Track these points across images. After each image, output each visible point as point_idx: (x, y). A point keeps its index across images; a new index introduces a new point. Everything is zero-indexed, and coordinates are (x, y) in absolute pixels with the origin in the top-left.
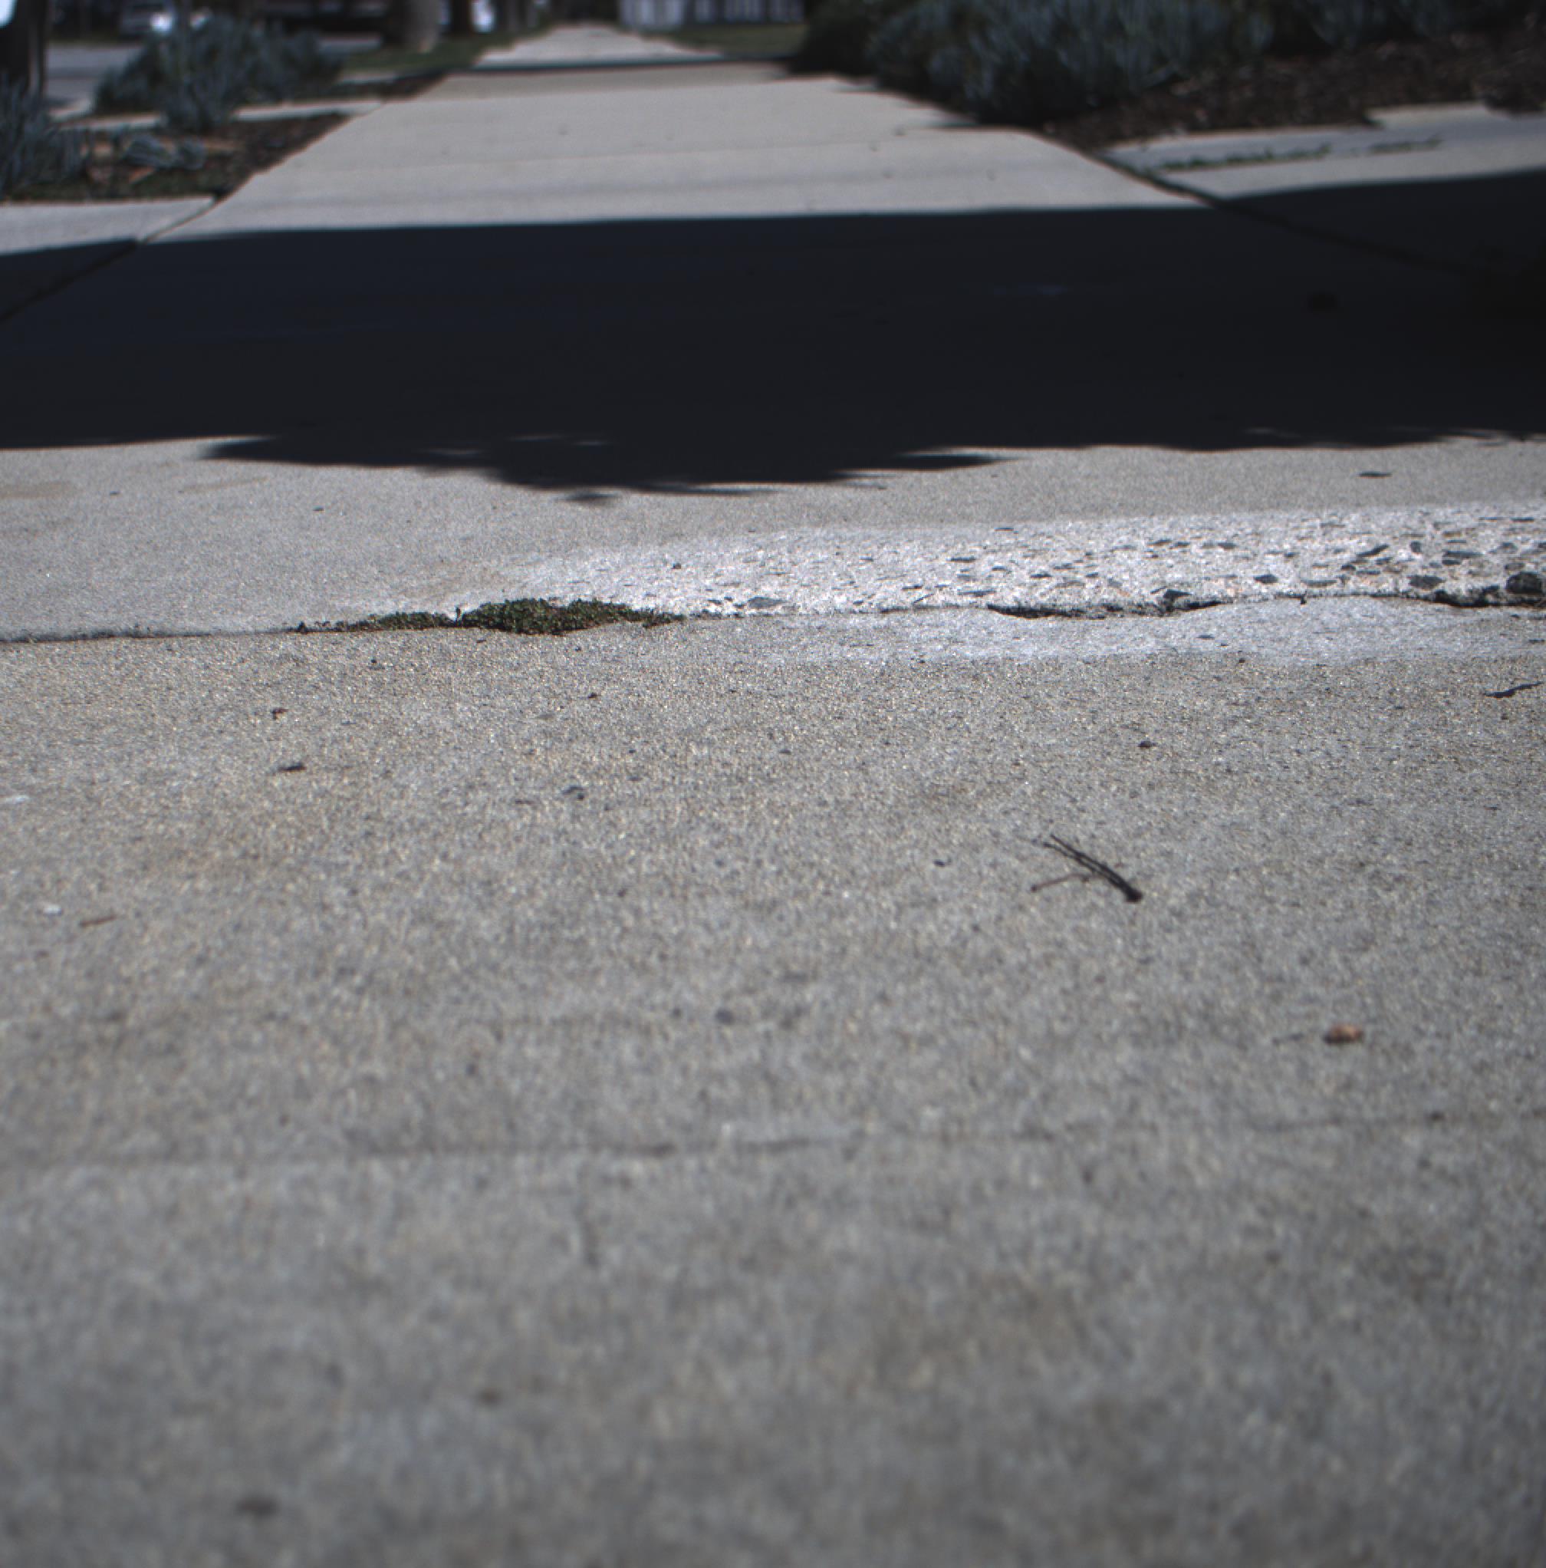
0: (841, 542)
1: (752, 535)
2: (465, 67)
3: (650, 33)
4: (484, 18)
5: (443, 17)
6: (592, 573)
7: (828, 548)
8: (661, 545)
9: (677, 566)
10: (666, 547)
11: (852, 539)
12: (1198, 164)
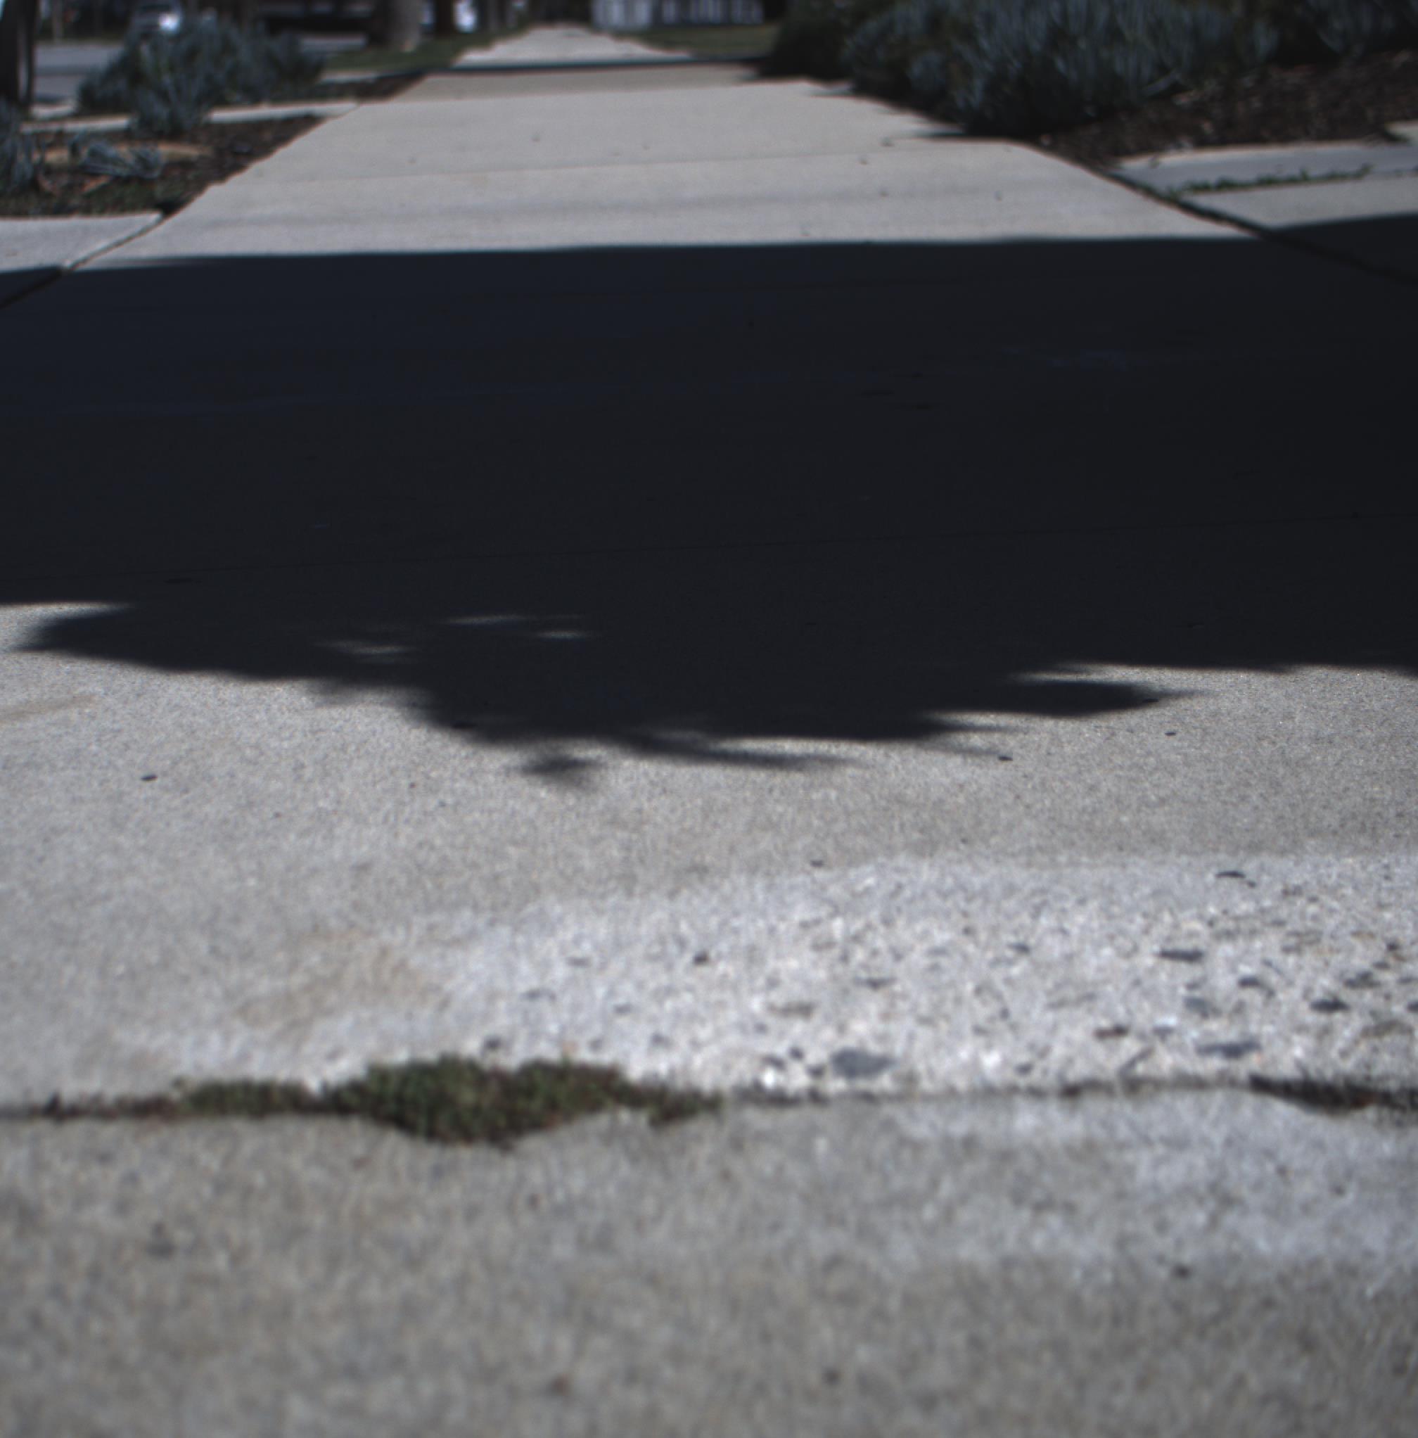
0: (969, 900)
1: (820, 874)
2: (445, 68)
3: (620, 34)
4: (466, 18)
5: (427, 17)
6: (560, 972)
7: (947, 915)
8: (672, 895)
9: (701, 959)
10: (681, 904)
11: (984, 893)
12: (1225, 186)
